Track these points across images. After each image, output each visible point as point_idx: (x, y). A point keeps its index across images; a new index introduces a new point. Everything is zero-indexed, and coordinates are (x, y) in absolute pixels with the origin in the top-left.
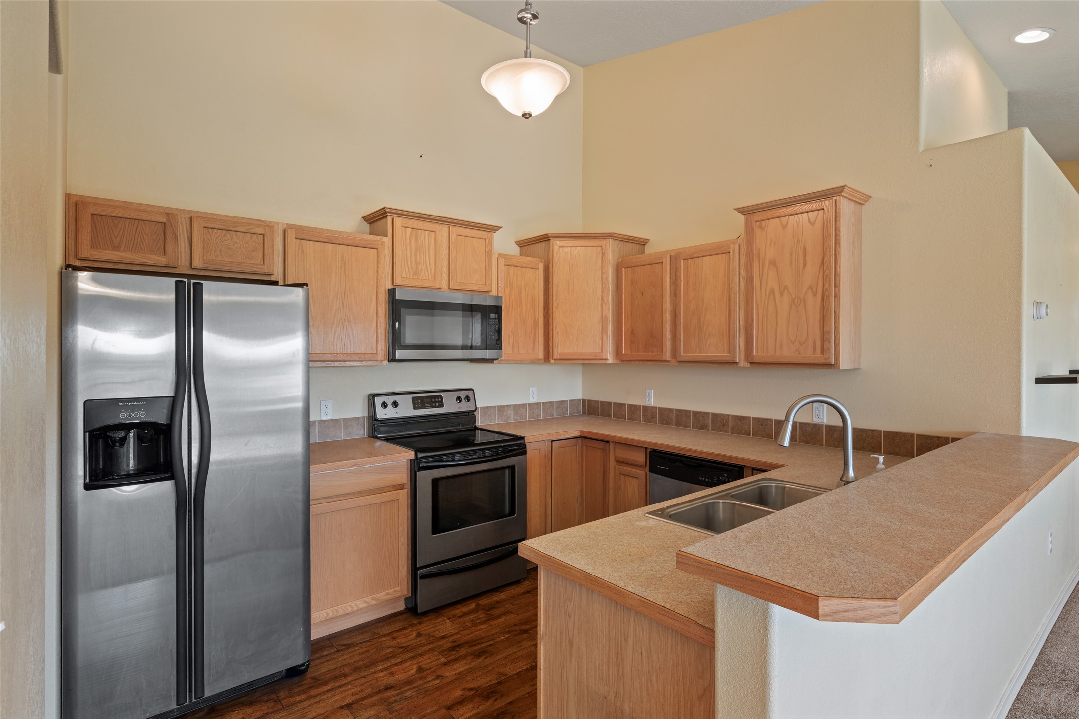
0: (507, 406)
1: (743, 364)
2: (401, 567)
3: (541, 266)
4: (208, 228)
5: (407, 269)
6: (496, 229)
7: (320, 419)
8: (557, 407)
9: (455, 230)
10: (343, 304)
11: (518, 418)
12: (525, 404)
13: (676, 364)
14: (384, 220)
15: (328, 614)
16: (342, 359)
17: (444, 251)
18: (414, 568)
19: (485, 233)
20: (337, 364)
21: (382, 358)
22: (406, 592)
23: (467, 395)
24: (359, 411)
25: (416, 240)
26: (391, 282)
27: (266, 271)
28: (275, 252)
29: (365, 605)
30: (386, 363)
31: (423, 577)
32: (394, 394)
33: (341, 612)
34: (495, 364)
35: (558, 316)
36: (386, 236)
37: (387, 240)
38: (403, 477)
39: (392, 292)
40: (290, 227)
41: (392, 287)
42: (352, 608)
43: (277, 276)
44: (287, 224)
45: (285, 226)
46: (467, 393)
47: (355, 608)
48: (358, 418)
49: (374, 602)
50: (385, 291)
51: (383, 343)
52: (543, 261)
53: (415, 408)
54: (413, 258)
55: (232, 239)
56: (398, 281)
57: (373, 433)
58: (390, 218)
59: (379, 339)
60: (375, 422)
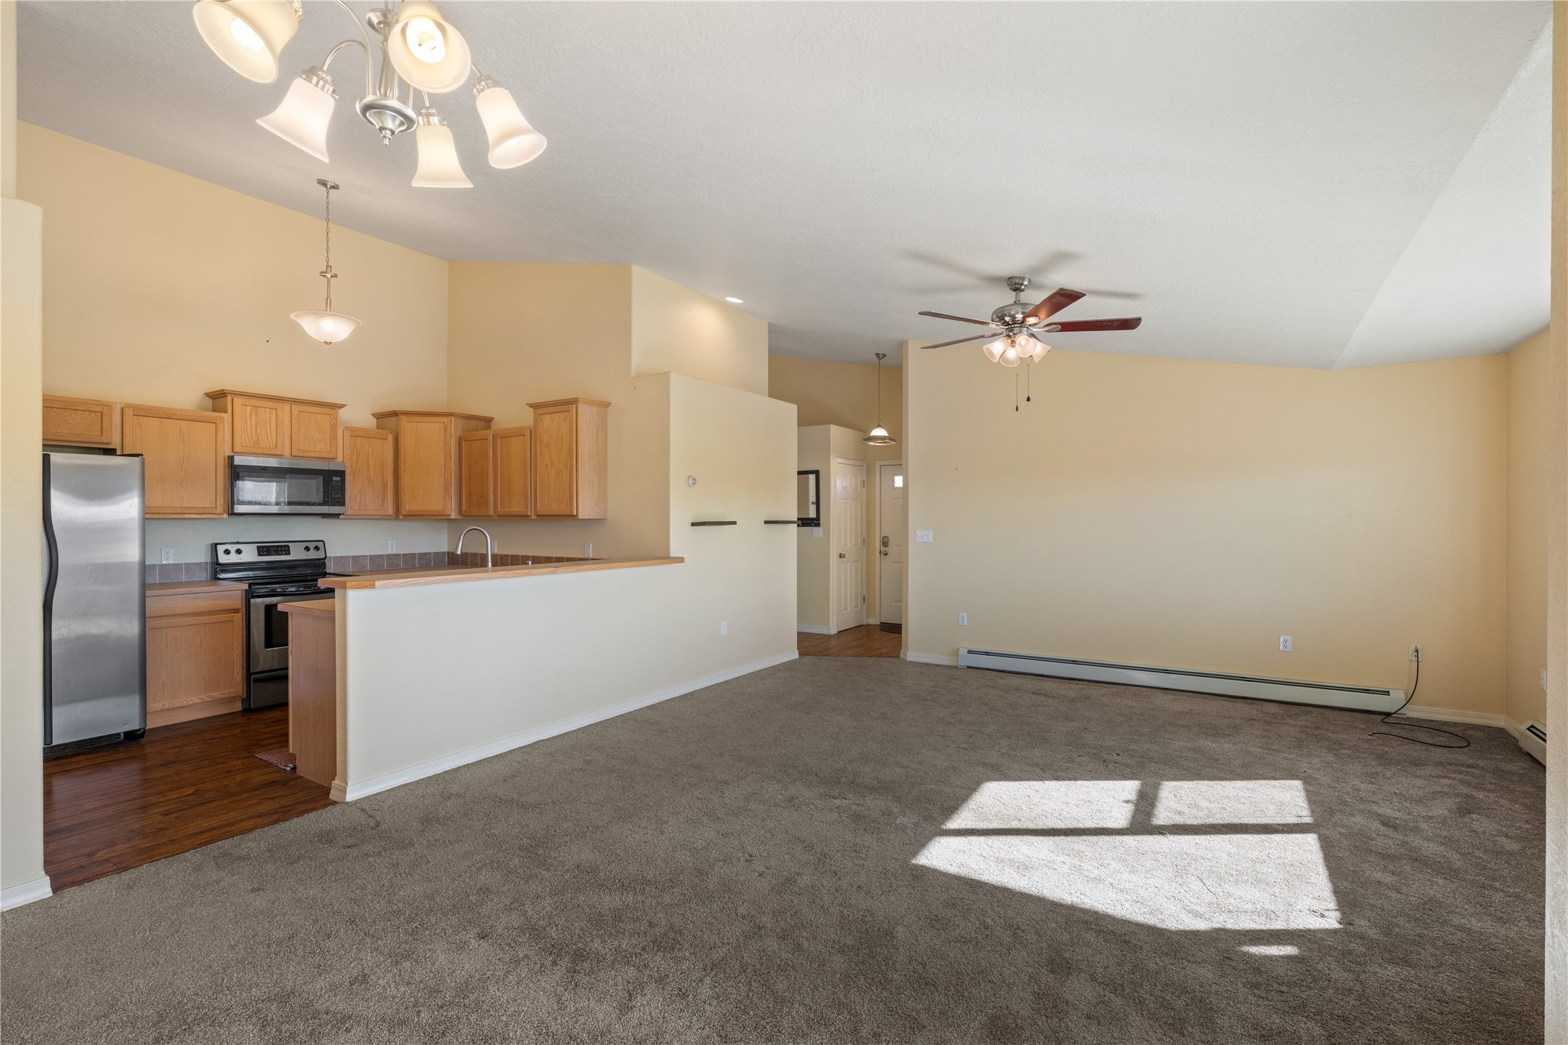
0: (363, 556)
1: (534, 517)
2: (235, 674)
3: (390, 437)
4: (48, 407)
5: (247, 440)
6: (341, 406)
7: (160, 563)
8: (419, 559)
9: (296, 408)
10: (181, 467)
11: (376, 567)
12: (383, 555)
13: (497, 518)
14: (224, 398)
15: (164, 705)
16: (180, 512)
17: (287, 424)
18: (248, 674)
19: (329, 410)
20: (176, 516)
21: (222, 512)
22: (240, 693)
23: (319, 545)
24: (202, 557)
25: (257, 416)
26: (230, 450)
27: (104, 441)
28: (113, 426)
29: (200, 701)
30: (225, 516)
31: (256, 681)
32: (238, 543)
33: (177, 705)
34: (342, 519)
35: (406, 479)
36: (226, 412)
37: (227, 416)
38: (238, 602)
39: (231, 458)
40: (128, 406)
41: (232, 454)
42: (188, 702)
43: (115, 444)
44: (125, 404)
45: (123, 406)
46: (316, 544)
47: (191, 703)
48: (201, 563)
49: (209, 699)
50: (225, 458)
51: (222, 499)
52: (394, 433)
53: (259, 555)
54: (254, 430)
55: (70, 415)
56: (237, 449)
57: (216, 575)
58: (229, 398)
59: (218, 496)
60: (217, 566)
